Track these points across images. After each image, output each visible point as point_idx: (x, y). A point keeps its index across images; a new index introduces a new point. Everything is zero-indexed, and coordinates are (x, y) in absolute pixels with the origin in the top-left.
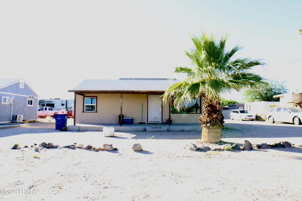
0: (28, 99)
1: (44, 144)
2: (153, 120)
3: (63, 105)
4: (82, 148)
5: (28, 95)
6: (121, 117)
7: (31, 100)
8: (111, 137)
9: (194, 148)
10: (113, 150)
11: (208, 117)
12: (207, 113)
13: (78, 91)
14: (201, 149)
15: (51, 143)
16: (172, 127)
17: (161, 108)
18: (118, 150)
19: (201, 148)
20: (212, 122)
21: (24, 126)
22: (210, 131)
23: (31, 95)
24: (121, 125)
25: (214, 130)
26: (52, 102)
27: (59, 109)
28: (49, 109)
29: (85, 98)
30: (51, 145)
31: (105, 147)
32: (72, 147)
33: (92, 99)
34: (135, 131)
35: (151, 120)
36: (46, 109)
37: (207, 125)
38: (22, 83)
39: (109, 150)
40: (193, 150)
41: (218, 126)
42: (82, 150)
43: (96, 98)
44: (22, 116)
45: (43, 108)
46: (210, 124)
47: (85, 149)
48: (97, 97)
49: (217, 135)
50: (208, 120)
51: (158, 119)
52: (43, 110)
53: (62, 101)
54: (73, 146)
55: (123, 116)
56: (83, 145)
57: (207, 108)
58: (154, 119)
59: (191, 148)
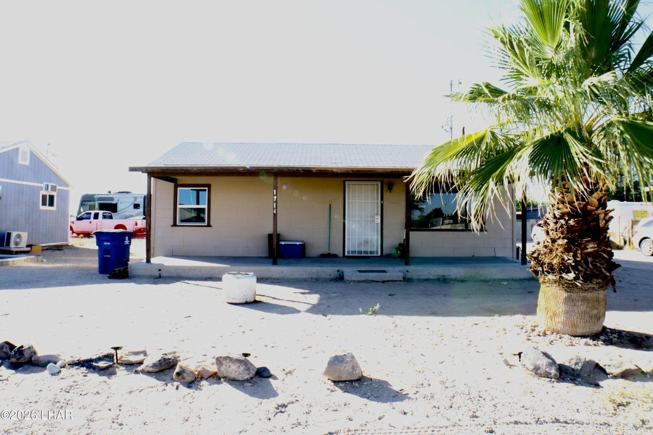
0: (43, 192)
1: (5, 350)
2: (358, 247)
3: (136, 206)
4: (140, 368)
5: (41, 183)
6: (275, 240)
7: (50, 196)
8: (246, 304)
9: (547, 370)
10: (252, 378)
11: (567, 250)
12: (563, 238)
13: (156, 169)
14: (573, 369)
15: (29, 348)
16: (415, 271)
17: (379, 217)
18: (270, 376)
19: (573, 367)
20: (582, 267)
21: (20, 261)
22: (574, 295)
23: (50, 182)
24: (275, 263)
25: (589, 295)
26: (112, 199)
27: (128, 216)
28: (103, 215)
29: (179, 188)
30: (27, 355)
31: (224, 366)
32: (102, 364)
33: (198, 191)
34: (312, 278)
35: (352, 246)
36: (96, 216)
37: (564, 275)
38: (24, 153)
39: (236, 378)
40: (547, 375)
41: (600, 280)
42: (136, 375)
43: (207, 188)
44: (25, 235)
45: (90, 213)
46: (575, 273)
47: (149, 373)
48: (209, 186)
49: (595, 312)
50: (566, 259)
51: (371, 246)
52: (90, 219)
53: (135, 198)
54: (109, 357)
55: (278, 235)
56: (145, 353)
57: (563, 221)
58: (360, 245)
59: (536, 369)
